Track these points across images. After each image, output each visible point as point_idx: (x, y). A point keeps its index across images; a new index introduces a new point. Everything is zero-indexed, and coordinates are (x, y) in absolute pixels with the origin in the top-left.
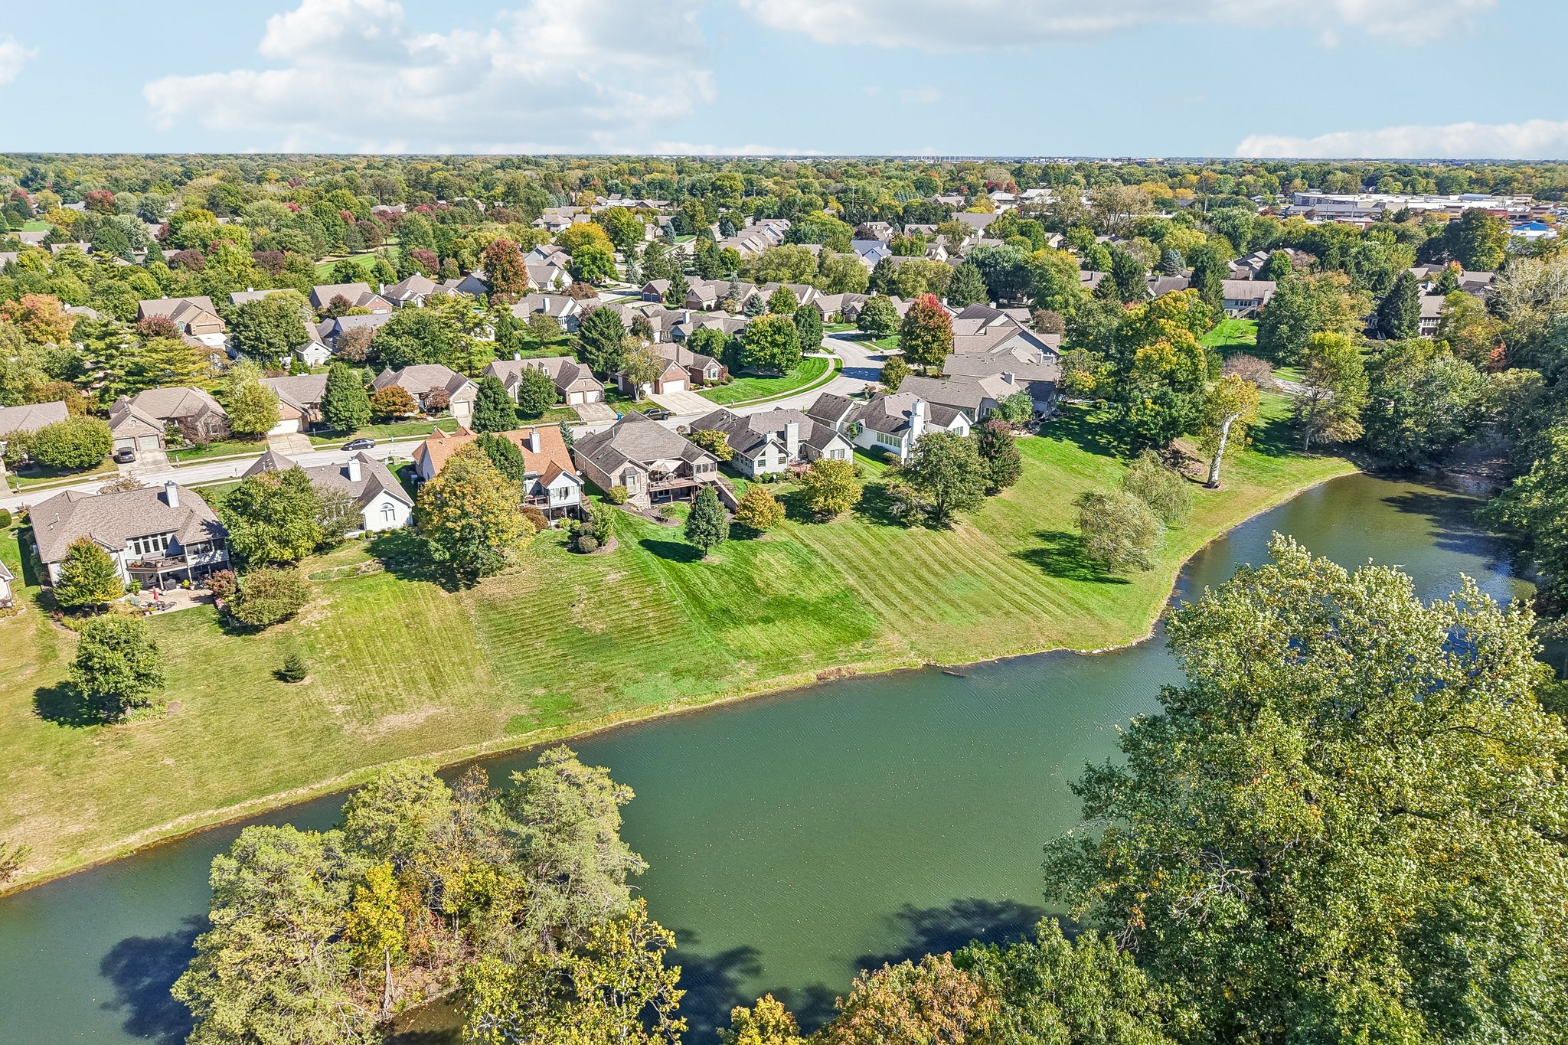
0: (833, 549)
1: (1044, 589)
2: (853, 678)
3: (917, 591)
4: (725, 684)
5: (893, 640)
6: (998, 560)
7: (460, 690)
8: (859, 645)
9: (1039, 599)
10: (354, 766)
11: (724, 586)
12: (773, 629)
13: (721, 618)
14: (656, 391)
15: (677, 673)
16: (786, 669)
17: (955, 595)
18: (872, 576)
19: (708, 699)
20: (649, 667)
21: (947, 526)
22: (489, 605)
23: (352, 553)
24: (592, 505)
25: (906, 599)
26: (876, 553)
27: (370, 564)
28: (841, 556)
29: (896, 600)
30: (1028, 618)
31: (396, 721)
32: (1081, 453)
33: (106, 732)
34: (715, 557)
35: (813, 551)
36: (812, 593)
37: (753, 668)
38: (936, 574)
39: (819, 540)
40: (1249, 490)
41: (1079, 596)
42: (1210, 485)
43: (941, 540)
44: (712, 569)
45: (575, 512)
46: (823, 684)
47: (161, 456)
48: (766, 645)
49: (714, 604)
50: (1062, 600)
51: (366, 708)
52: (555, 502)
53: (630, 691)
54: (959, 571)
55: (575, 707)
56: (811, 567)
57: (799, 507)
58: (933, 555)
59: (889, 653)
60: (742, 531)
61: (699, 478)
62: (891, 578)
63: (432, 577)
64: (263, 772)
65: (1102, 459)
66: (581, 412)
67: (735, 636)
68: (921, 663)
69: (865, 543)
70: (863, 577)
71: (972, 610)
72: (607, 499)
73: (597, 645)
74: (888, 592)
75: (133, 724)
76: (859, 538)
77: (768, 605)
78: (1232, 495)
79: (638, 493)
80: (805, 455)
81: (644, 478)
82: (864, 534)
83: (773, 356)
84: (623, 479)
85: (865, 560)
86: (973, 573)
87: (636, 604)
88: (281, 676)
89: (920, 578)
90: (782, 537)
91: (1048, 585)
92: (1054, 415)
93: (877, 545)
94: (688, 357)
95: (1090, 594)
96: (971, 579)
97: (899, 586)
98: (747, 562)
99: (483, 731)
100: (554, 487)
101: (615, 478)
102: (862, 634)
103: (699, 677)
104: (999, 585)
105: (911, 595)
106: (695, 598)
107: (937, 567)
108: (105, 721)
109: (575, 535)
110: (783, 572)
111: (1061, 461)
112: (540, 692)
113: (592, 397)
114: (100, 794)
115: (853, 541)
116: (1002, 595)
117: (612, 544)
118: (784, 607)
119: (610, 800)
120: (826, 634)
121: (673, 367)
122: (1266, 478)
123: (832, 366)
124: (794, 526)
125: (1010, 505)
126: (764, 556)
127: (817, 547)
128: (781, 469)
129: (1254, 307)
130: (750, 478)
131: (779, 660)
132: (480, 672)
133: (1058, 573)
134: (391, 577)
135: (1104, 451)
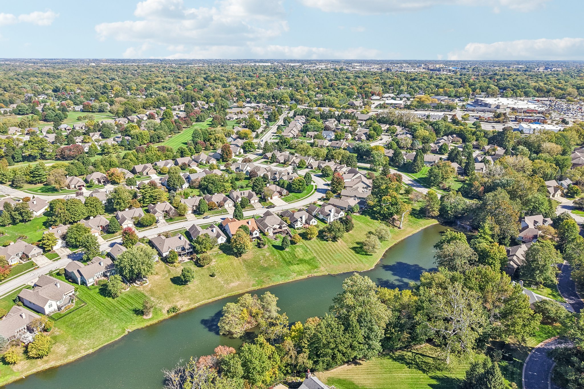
0: (312, 247)
1: (354, 257)
2: (314, 277)
3: (328, 257)
4: (290, 278)
5: (322, 268)
6: (346, 249)
7: (242, 278)
8: (316, 270)
9: (353, 259)
10: (228, 293)
11: (289, 256)
12: (299, 266)
13: (289, 263)
14: (271, 199)
15: (281, 275)
16: (302, 275)
17: (336, 258)
18: (319, 254)
19: (287, 281)
20: (276, 274)
21: (336, 241)
22: (245, 261)
23: (216, 249)
24: (262, 237)
25: (326, 259)
26: (321, 248)
27: (221, 252)
28: (313, 249)
29: (324, 260)
30: (350, 264)
31: (232, 285)
32: (370, 220)
33: (186, 286)
34: (287, 249)
35: (307, 248)
36: (307, 258)
37: (295, 274)
38: (333, 253)
39: (309, 245)
40: (409, 229)
41: (361, 258)
42: (399, 228)
43: (335, 244)
44: (287, 252)
45: (258, 238)
46: (309, 278)
47: (164, 221)
48: (298, 270)
49: (287, 260)
50: (357, 260)
51: (227, 282)
52: (254, 236)
53: (273, 279)
54: (338, 252)
55: (263, 282)
56: (307, 252)
57: (304, 236)
58: (332, 248)
59: (321, 271)
60: (293, 243)
61: (283, 229)
62: (323, 254)
63: (233, 255)
64: (213, 294)
65: (375, 221)
66: (254, 206)
67: (292, 267)
68: (327, 273)
69: (319, 245)
70: (318, 254)
71: (339, 262)
72: (264, 235)
73: (265, 269)
74: (322, 258)
75: (189, 285)
76: (317, 244)
77: (298, 261)
78: (404, 230)
79: (271, 233)
80: (306, 222)
81: (272, 230)
82: (319, 243)
83: (299, 188)
84: (268, 230)
85: (318, 250)
86: (341, 253)
87: (272, 260)
88: (211, 276)
89: (329, 254)
90: (301, 244)
91: (356, 256)
92: (366, 208)
93: (321, 246)
94: (279, 189)
95: (363, 258)
96: (340, 254)
97: (325, 256)
98: (294, 250)
99: (248, 287)
100: (254, 233)
101: (266, 230)
102: (316, 267)
103: (285, 276)
104: (345, 256)
105: (327, 258)
106: (284, 259)
107: (333, 251)
108: (184, 285)
109: (259, 244)
110: (301, 253)
111: (366, 223)
112: (257, 279)
113: (256, 201)
114: (189, 297)
115: (316, 245)
116: (345, 258)
117: (266, 246)
118: (302, 261)
119: (276, 300)
120: (309, 267)
121: (275, 193)
122: (414, 226)
123: (314, 188)
124: (304, 241)
125: (351, 235)
126: (297, 249)
127: (308, 246)
128: (301, 226)
129: (433, 164)
130: (294, 228)
131: (300, 273)
132: (245, 275)
133: (358, 253)
134: (225, 255)
135: (376, 219)
